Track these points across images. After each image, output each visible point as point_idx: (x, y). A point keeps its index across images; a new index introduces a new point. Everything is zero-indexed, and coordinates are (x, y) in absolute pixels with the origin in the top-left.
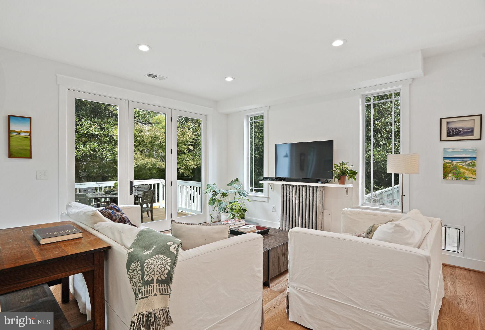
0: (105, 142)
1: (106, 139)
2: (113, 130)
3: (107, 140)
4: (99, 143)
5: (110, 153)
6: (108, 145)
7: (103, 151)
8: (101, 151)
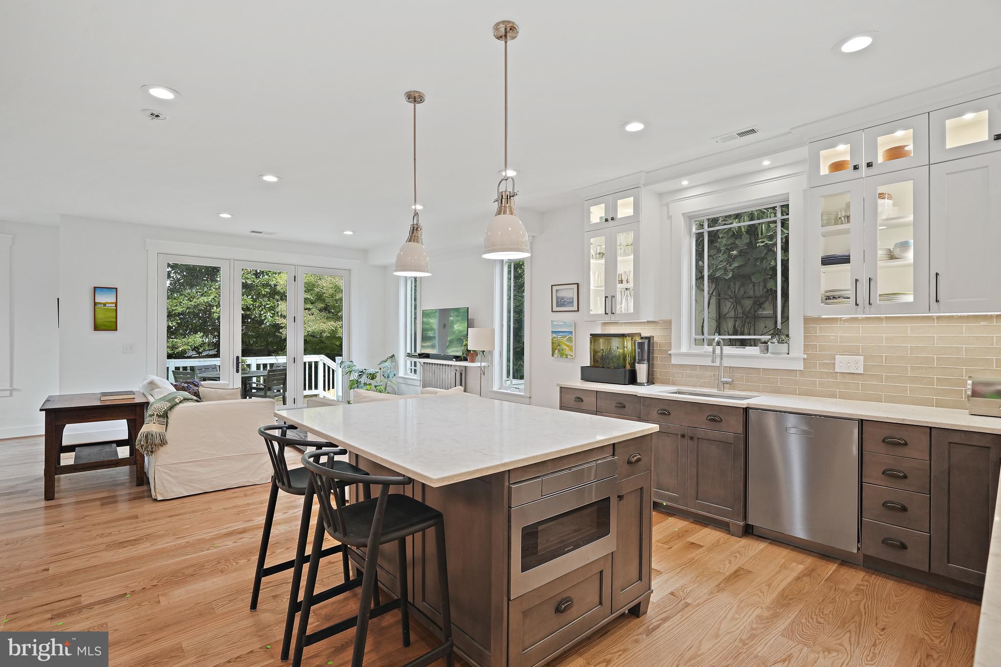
0: (264, 296)
1: (265, 291)
2: (277, 275)
3: (267, 292)
4: (254, 297)
5: (272, 313)
6: (269, 300)
7: (260, 309)
8: (257, 309)
